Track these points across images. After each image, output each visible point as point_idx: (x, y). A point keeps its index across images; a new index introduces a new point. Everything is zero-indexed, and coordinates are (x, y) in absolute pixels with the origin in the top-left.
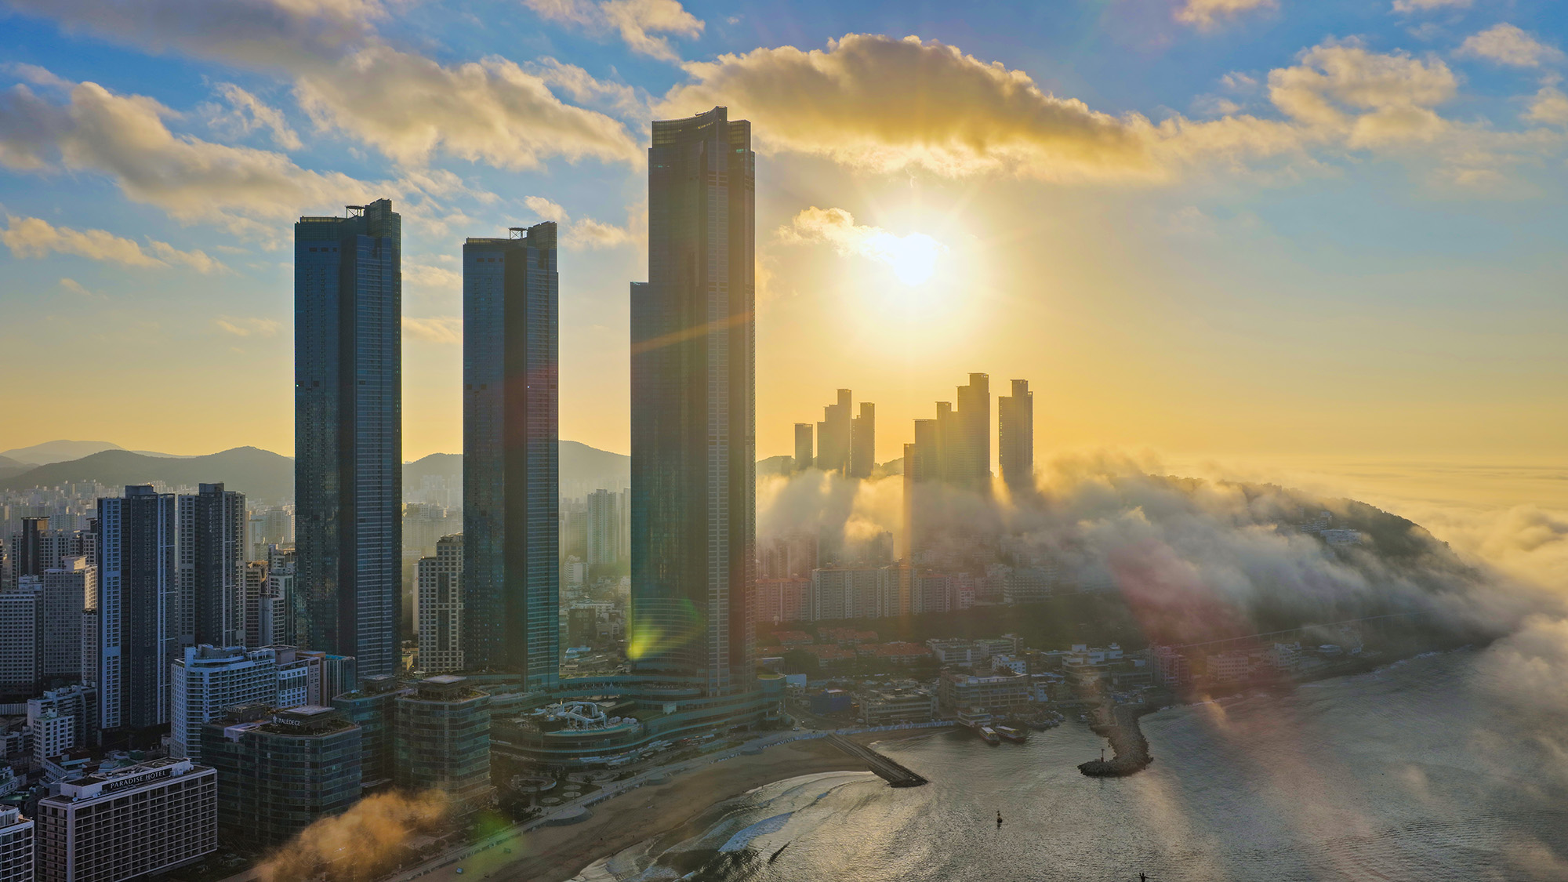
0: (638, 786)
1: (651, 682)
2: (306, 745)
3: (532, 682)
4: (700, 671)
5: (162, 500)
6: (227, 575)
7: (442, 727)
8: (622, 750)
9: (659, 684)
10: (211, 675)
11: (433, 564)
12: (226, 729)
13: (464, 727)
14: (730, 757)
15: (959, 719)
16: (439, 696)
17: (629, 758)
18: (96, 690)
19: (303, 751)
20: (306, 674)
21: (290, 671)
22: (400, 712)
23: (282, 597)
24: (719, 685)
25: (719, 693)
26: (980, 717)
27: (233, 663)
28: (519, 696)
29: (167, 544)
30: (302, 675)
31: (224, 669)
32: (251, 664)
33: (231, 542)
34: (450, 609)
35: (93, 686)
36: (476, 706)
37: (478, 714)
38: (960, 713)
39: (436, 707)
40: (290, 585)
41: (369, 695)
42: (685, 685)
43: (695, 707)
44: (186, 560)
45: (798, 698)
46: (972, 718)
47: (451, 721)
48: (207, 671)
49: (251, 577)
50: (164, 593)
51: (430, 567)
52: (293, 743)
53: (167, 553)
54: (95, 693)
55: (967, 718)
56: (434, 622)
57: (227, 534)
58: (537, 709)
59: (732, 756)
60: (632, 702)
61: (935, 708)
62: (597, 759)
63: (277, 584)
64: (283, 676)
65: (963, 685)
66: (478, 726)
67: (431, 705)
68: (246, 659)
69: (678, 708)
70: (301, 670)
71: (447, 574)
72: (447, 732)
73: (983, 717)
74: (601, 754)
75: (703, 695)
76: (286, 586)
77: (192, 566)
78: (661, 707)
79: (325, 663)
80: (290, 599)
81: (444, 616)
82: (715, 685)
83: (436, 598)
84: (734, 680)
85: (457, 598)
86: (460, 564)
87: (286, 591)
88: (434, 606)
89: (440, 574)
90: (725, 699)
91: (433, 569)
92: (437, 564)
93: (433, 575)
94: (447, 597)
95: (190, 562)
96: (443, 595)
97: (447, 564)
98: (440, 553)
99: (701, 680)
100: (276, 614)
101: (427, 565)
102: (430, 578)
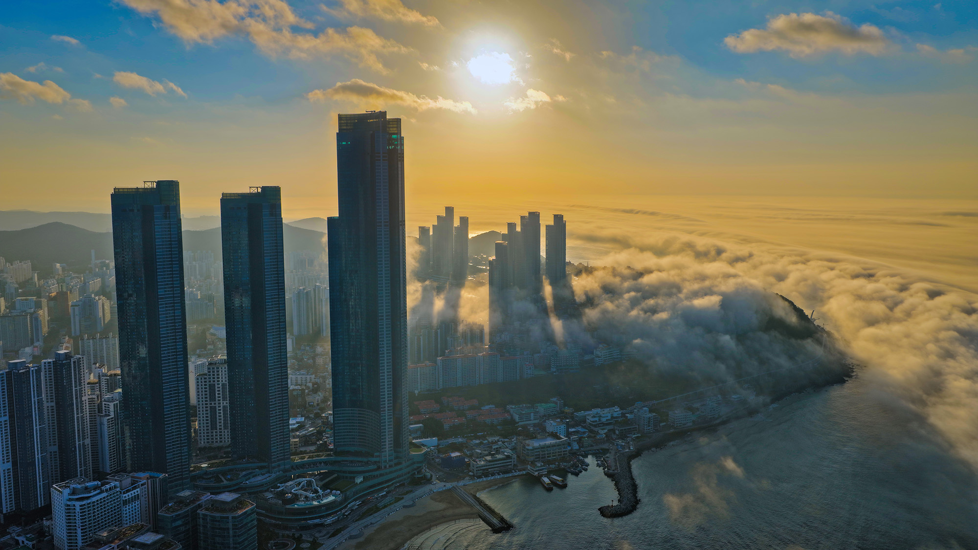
0: (344, 541)
1: (347, 461)
3: (275, 467)
4: (376, 453)
5: (33, 370)
6: (77, 409)
7: (228, 529)
8: (333, 513)
9: (352, 462)
10: (81, 506)
11: (205, 378)
13: (242, 527)
15: (529, 470)
16: (225, 510)
17: (337, 517)
20: (139, 492)
21: (130, 493)
22: (201, 519)
23: (112, 415)
24: (388, 461)
25: (388, 466)
26: (541, 470)
27: (93, 496)
28: (267, 477)
29: (38, 397)
30: (136, 494)
31: (89, 501)
32: (105, 494)
33: (78, 388)
34: (217, 405)
36: (248, 513)
37: (249, 518)
38: (529, 467)
39: (224, 518)
40: (117, 407)
41: (181, 508)
42: (367, 463)
43: (374, 476)
44: (49, 400)
45: (433, 457)
46: (536, 471)
47: (233, 525)
48: (78, 504)
49: (91, 401)
50: (38, 427)
51: (203, 380)
53: (38, 402)
55: (533, 470)
56: (207, 414)
57: (75, 384)
58: (278, 485)
59: (398, 509)
60: (336, 476)
61: (514, 463)
62: (317, 521)
63: (109, 407)
64: (125, 497)
65: (530, 448)
66: (249, 525)
67: (221, 517)
68: (101, 492)
69: (364, 478)
70: (136, 491)
71: (214, 385)
72: (231, 532)
73: (543, 469)
74: (320, 517)
75: (379, 468)
76: (114, 408)
77: (53, 404)
78: (354, 480)
79: (150, 482)
80: (118, 416)
81: (213, 409)
82: (385, 461)
83: (208, 399)
84: (397, 458)
85: (221, 398)
86: (222, 372)
87: (114, 412)
88: (206, 404)
89: (210, 385)
90: (391, 469)
91: (205, 382)
92: (207, 378)
93: (205, 385)
94: (215, 398)
95: (52, 401)
96: (212, 397)
97: (214, 378)
98: (209, 372)
99: (377, 459)
100: (109, 427)
101: (201, 379)
102: (203, 387)
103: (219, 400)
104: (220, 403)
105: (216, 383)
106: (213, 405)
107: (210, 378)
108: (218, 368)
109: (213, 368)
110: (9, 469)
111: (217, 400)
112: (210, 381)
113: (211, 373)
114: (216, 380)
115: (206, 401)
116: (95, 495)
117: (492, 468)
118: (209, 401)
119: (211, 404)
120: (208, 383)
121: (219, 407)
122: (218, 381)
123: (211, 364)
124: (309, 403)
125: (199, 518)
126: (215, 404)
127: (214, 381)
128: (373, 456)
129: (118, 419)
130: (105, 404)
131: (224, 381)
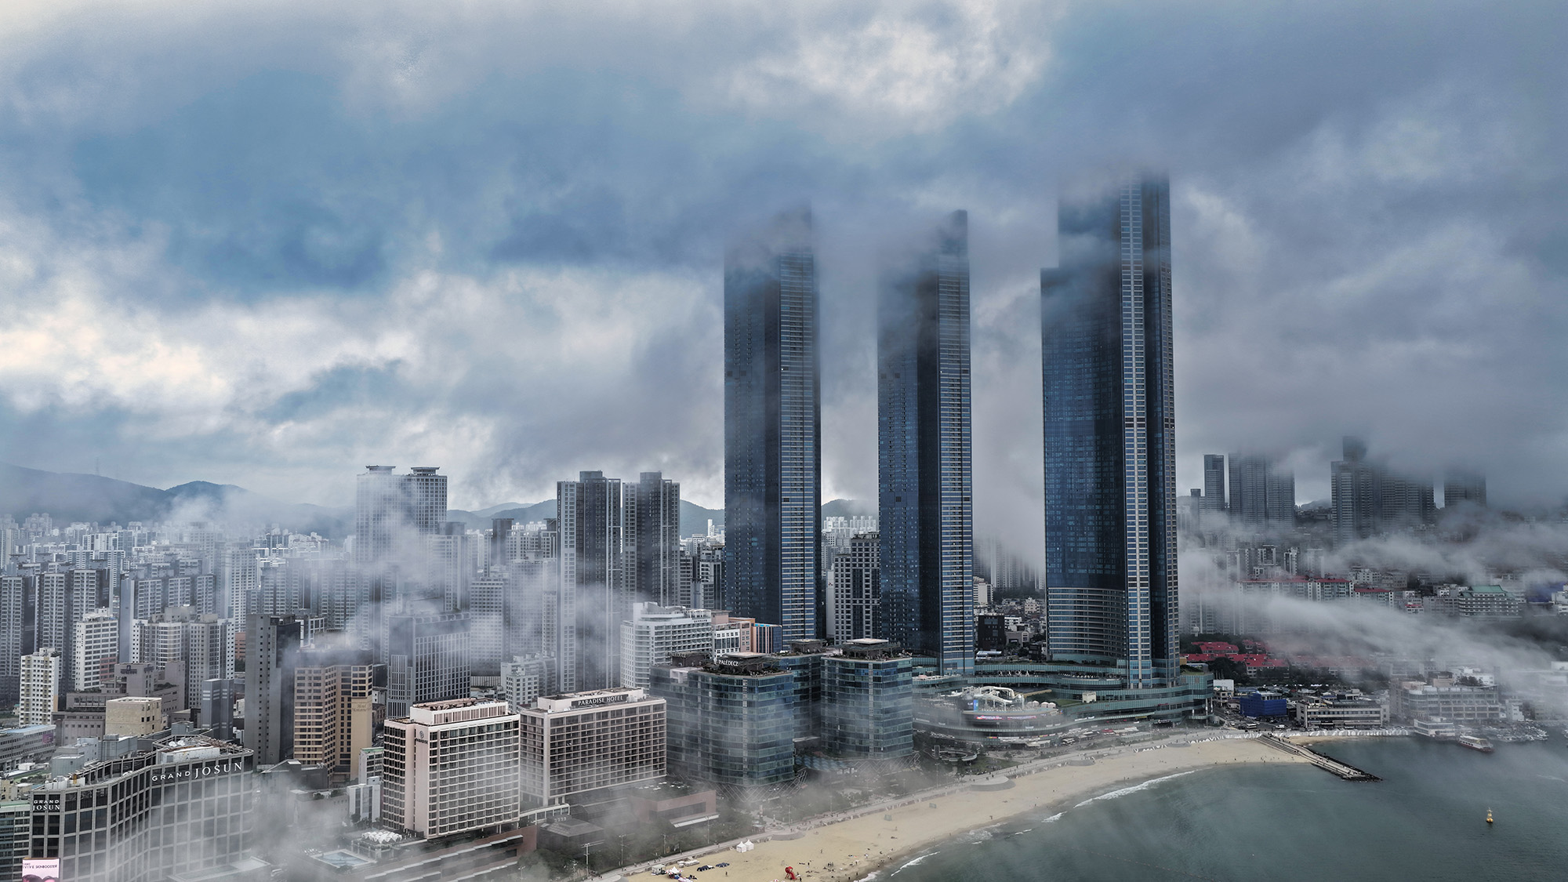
0: (1060, 765)
1: (1068, 673)
2: (744, 684)
3: (948, 665)
4: (1120, 662)
5: (610, 484)
6: (665, 557)
7: (867, 685)
8: (1042, 733)
9: (1077, 674)
10: (656, 628)
11: (848, 560)
12: (671, 670)
13: (888, 685)
14: (1156, 748)
15: (1416, 728)
16: (863, 656)
17: (1049, 741)
18: (555, 659)
19: (741, 689)
20: (738, 636)
21: (725, 632)
22: (826, 670)
23: (711, 580)
24: (1140, 677)
25: (1140, 685)
26: (1441, 727)
27: (674, 618)
28: (936, 678)
29: (614, 524)
30: (734, 636)
31: (668, 623)
32: (689, 621)
33: (667, 526)
34: (864, 604)
35: (552, 655)
36: (899, 667)
37: (900, 675)
38: (1416, 722)
39: (861, 665)
40: (719, 571)
41: (797, 655)
42: (1104, 676)
43: (1116, 698)
44: (629, 543)
45: (1226, 701)
46: (1434, 727)
47: (875, 679)
48: (653, 625)
50: (612, 570)
51: (845, 562)
52: (732, 681)
53: (614, 533)
54: (554, 661)
55: (1426, 727)
56: (849, 617)
57: (664, 519)
58: (953, 692)
59: (1158, 747)
60: (1049, 691)
61: (1385, 716)
62: (1016, 740)
63: (707, 570)
64: (719, 635)
65: (1419, 692)
66: (900, 687)
67: (856, 664)
68: (686, 616)
69: (1098, 698)
70: (734, 631)
71: (861, 570)
72: (871, 691)
73: (1446, 726)
74: (1020, 735)
75: (1123, 686)
76: (715, 571)
77: (634, 549)
78: (1081, 696)
79: (755, 628)
80: (719, 584)
81: (858, 611)
82: (1136, 676)
83: (850, 594)
84: (1157, 675)
85: (870, 594)
86: (873, 561)
87: (715, 576)
88: (848, 602)
89: (854, 570)
90: (1147, 691)
91: (848, 565)
92: (851, 560)
93: (848, 570)
94: (861, 592)
95: (633, 545)
96: (858, 593)
97: (861, 560)
98: (854, 550)
99: (1122, 672)
100: (707, 590)
101: (842, 561)
102: (845, 573)
103: (867, 597)
104: (867, 602)
105: (864, 568)
106: (858, 603)
107: (855, 560)
108: (867, 544)
109: (860, 544)
110: (571, 627)
111: (864, 597)
112: (855, 565)
113: (857, 552)
114: (864, 563)
115: (848, 596)
116: (677, 618)
117: (1340, 719)
118: (852, 596)
119: (855, 602)
120: (851, 568)
121: (868, 607)
122: (867, 565)
123: (857, 537)
124: (1010, 640)
125: (824, 668)
126: (861, 602)
127: (861, 565)
128: (1114, 665)
129: (719, 589)
130: (703, 566)
131: (875, 566)
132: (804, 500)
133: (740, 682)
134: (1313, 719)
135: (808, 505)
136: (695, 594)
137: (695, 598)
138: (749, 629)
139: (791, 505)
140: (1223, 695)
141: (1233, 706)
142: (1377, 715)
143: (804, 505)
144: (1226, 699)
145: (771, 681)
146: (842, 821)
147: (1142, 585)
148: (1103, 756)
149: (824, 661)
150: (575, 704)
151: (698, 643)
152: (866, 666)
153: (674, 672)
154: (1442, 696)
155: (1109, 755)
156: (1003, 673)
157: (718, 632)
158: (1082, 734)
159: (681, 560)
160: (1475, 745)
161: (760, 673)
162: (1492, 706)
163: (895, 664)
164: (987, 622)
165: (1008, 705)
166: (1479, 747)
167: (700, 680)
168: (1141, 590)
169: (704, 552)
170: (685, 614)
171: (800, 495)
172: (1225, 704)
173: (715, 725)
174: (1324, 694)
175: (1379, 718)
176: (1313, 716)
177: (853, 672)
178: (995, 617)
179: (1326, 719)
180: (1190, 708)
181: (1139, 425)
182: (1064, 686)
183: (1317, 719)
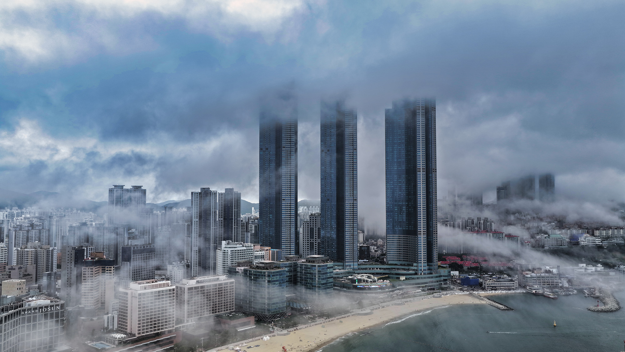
0: (391, 305)
1: (394, 269)
2: (266, 274)
3: (347, 266)
4: (415, 264)
5: (213, 193)
6: (235, 222)
7: (315, 274)
8: (384, 292)
9: (398, 269)
10: (231, 251)
11: (308, 224)
12: (237, 268)
13: (324, 274)
14: (428, 298)
15: (528, 290)
16: (314, 262)
17: (387, 296)
19: (265, 276)
20: (264, 254)
21: (259, 252)
22: (299, 268)
23: (253, 232)
25: (423, 273)
26: (537, 289)
27: (238, 247)
28: (342, 271)
29: (214, 209)
30: (262, 254)
31: (236, 249)
32: (245, 248)
33: (236, 210)
35: (189, 262)
36: (328, 266)
37: (329, 270)
38: (528, 287)
39: (313, 266)
40: (256, 228)
41: (288, 261)
42: (408, 270)
43: (413, 278)
44: (220, 216)
45: (455, 280)
46: (534, 289)
47: (318, 271)
48: (230, 250)
49: (242, 225)
50: (213, 227)
51: (307, 225)
52: (261, 272)
53: (214, 213)
54: (189, 264)
55: (532, 289)
56: (308, 247)
57: (235, 207)
58: (349, 276)
59: (429, 298)
60: (387, 276)
61: (516, 285)
63: (252, 227)
65: (529, 276)
66: (329, 274)
67: (311, 265)
68: (243, 246)
69: (406, 279)
70: (262, 252)
72: (317, 276)
73: (539, 289)
75: (416, 274)
76: (255, 228)
77: (222, 219)
78: (399, 278)
79: (271, 251)
80: (256, 233)
81: (312, 244)
82: (421, 270)
83: (309, 237)
84: (429, 269)
85: (317, 237)
86: (318, 224)
87: (255, 230)
88: (308, 240)
89: (310, 228)
90: (425, 276)
91: (308, 226)
92: (309, 224)
93: (308, 228)
94: (313, 237)
95: (222, 217)
96: (312, 237)
97: (313, 224)
98: (311, 220)
99: (416, 268)
100: (251, 236)
101: (306, 224)
102: (307, 229)
103: (316, 238)
104: (316, 240)
105: (314, 227)
106: (312, 241)
107: (311, 224)
108: (316, 218)
109: (313, 218)
110: (197, 251)
111: (314, 238)
112: (311, 226)
113: (312, 221)
114: (314, 225)
115: (308, 238)
116: (240, 247)
117: (499, 286)
118: (309, 238)
119: (311, 240)
120: (309, 227)
121: (316, 243)
122: (316, 226)
123: (312, 215)
124: (372, 256)
125: (298, 267)
126: (313, 240)
127: (313, 226)
128: (412, 266)
129: (256, 235)
130: (250, 226)
131: (319, 226)
132: (291, 200)
133: (265, 273)
134: (489, 286)
135: (292, 202)
136: (247, 237)
137: (247, 239)
138: (268, 251)
139: (286, 202)
140: (455, 277)
141: (458, 281)
142: (513, 285)
143: (291, 202)
144: (455, 279)
145: (277, 272)
146: (305, 328)
147: (423, 234)
148: (408, 301)
149: (298, 264)
150: (198, 282)
151: (248, 257)
152: (315, 266)
153: (238, 269)
154: (538, 277)
155: (410, 301)
156: (369, 269)
157: (256, 253)
158: (399, 293)
159: (241, 224)
160: (550, 296)
161: (273, 269)
162: (557, 281)
163: (327, 265)
164: (363, 248)
165: (371, 282)
166: (552, 297)
167: (248, 272)
168: (423, 236)
169: (250, 220)
170: (243, 245)
171: (289, 198)
172: (455, 281)
173: (254, 290)
174: (493, 277)
175: (514, 286)
176: (489, 285)
177: (309, 268)
178: (366, 247)
179: (494, 286)
180: (442, 282)
181: (423, 171)
182: (392, 274)
183: (491, 286)
